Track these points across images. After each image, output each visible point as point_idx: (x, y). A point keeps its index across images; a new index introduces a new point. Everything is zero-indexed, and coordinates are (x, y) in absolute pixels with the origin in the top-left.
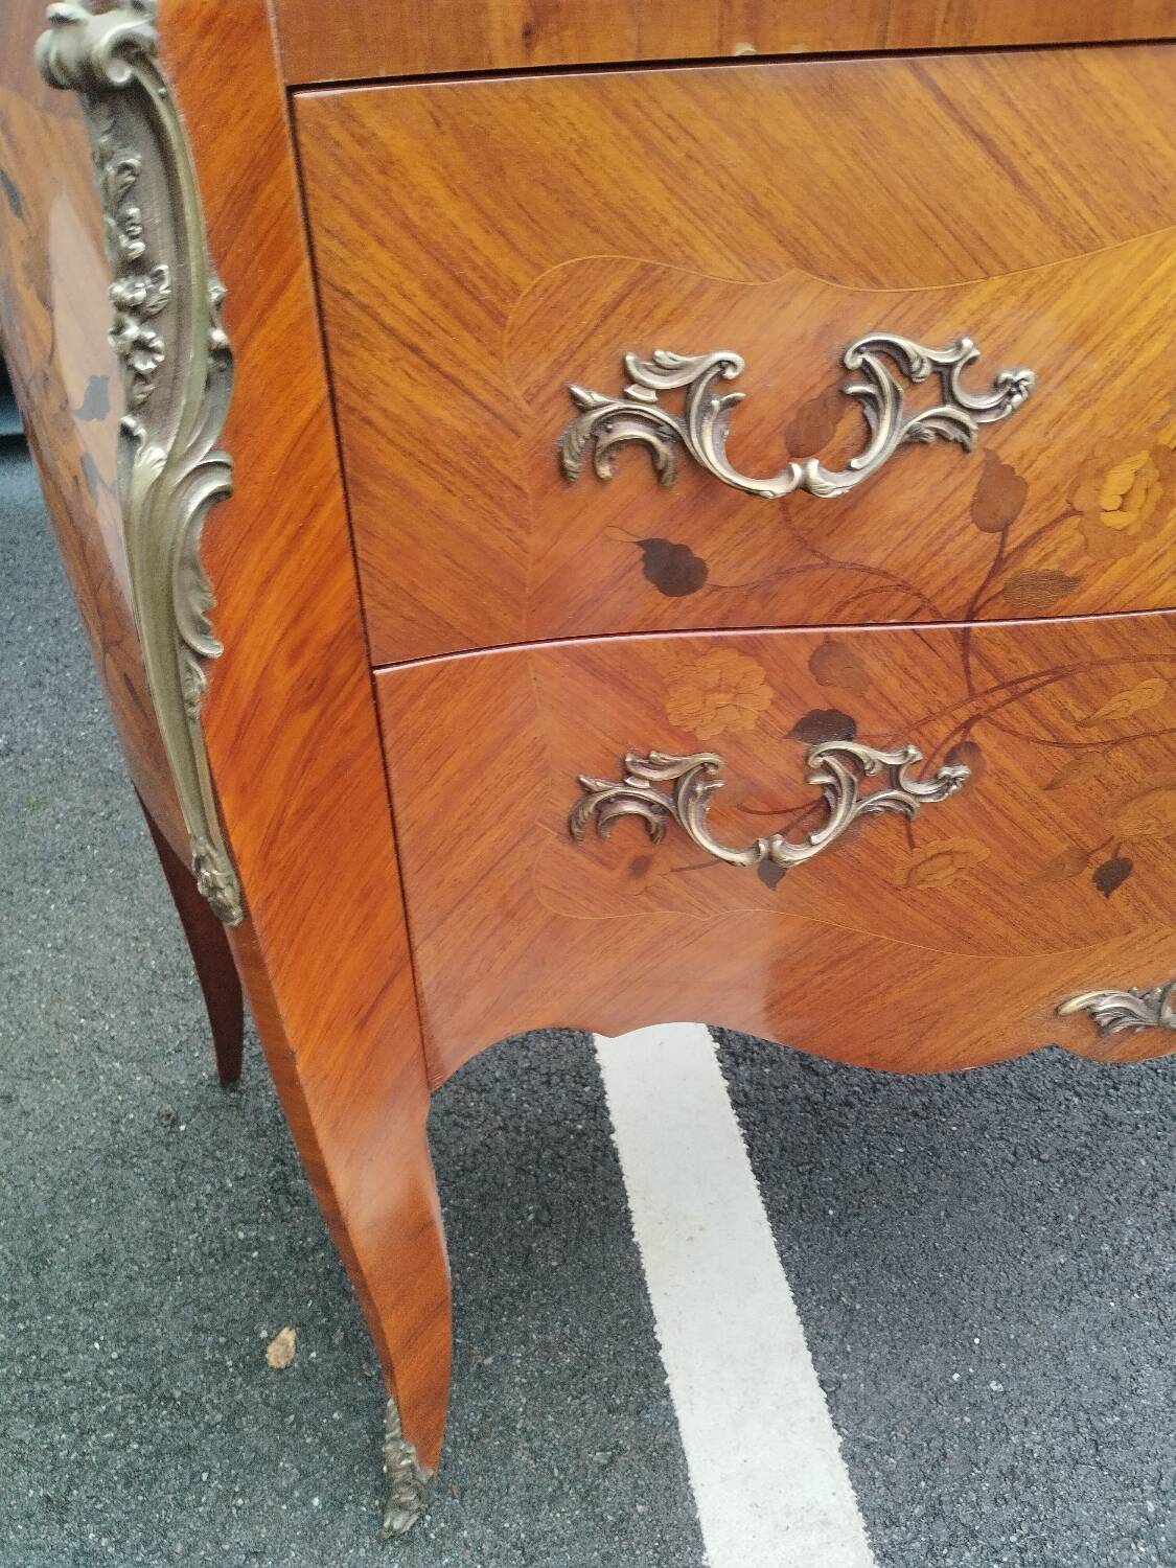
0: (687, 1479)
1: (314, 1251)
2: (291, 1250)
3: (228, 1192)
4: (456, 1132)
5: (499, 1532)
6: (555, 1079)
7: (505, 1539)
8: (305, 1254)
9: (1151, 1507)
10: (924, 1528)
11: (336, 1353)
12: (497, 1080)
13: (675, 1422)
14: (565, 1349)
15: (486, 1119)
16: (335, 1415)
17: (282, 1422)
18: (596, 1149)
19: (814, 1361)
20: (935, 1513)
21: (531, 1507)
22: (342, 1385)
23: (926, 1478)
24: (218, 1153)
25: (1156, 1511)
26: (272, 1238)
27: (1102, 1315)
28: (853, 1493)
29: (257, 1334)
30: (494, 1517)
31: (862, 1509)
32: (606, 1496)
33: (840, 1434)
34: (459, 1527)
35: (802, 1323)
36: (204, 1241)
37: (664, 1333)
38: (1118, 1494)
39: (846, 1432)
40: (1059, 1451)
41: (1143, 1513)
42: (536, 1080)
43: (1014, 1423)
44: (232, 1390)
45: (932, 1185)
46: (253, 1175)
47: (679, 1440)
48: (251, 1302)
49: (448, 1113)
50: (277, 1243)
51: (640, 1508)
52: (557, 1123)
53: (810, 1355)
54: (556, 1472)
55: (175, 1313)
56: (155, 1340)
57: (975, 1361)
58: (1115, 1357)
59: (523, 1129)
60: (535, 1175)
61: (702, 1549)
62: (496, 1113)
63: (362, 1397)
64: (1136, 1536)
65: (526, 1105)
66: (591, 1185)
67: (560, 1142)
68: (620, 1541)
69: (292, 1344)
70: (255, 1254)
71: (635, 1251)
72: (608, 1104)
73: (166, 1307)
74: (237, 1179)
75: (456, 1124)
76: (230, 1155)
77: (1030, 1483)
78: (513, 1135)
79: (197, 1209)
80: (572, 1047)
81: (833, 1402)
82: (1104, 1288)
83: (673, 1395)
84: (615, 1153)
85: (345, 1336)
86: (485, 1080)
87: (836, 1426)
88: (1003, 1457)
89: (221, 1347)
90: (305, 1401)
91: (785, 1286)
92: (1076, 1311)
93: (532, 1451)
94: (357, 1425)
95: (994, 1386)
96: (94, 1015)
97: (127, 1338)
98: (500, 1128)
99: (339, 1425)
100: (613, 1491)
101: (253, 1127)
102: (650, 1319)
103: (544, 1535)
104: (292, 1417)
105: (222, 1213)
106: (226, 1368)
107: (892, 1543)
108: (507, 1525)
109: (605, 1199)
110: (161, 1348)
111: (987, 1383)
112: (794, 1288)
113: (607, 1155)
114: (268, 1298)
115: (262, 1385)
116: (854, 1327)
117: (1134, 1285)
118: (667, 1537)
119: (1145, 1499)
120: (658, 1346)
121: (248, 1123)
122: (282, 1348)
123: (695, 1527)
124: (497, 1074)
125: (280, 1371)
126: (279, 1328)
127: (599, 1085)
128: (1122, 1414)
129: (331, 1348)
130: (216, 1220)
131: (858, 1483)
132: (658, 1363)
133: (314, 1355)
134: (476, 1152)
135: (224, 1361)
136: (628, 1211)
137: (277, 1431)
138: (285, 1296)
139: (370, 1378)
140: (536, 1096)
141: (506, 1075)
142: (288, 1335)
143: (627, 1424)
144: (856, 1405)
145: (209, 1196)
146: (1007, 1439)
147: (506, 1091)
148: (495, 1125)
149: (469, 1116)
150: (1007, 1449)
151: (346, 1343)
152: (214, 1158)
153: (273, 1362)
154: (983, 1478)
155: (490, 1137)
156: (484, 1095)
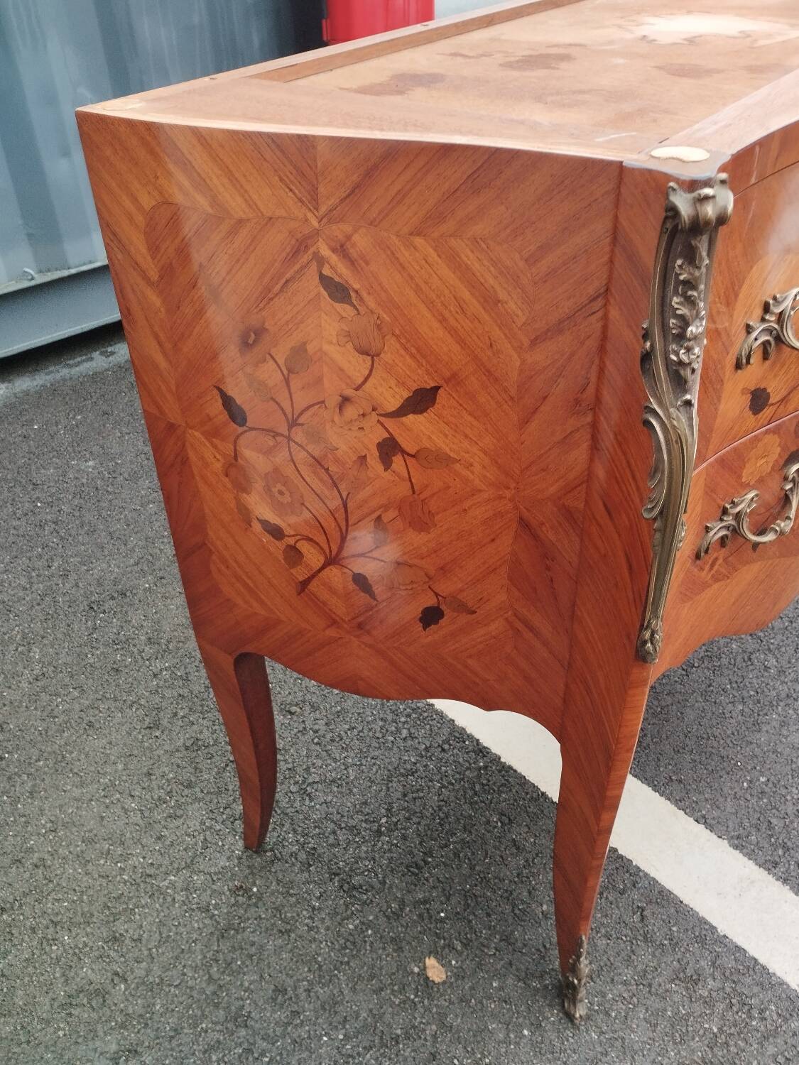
0: (681, 902)
1: (401, 910)
2: (388, 918)
3: (320, 909)
4: (418, 802)
5: (625, 983)
6: (446, 747)
7: (630, 984)
8: (397, 915)
10: (789, 858)
11: (465, 954)
12: (415, 763)
13: (654, 880)
15: (429, 787)
16: (494, 985)
17: (470, 1007)
18: (500, 771)
19: (686, 813)
21: (628, 962)
22: (483, 967)
23: (772, 836)
24: (291, 891)
26: (371, 918)
27: (774, 723)
28: (751, 861)
29: (412, 972)
30: (616, 978)
31: (760, 866)
32: (655, 933)
33: (724, 839)
34: (604, 995)
35: (666, 799)
36: (333, 943)
39: (725, 837)
42: (437, 752)
43: (784, 791)
44: (428, 1010)
45: (664, 704)
46: (325, 892)
47: (663, 886)
48: (392, 958)
49: (405, 795)
50: (377, 917)
51: (674, 929)
52: (468, 769)
53: (682, 812)
54: (624, 938)
55: (354, 990)
56: (357, 1014)
57: (746, 773)
59: (454, 781)
60: (481, 802)
61: (714, 928)
62: (431, 781)
63: (499, 967)
65: (443, 768)
66: (514, 791)
67: (479, 776)
68: (679, 949)
69: (437, 964)
70: (370, 932)
72: (485, 745)
73: (346, 992)
74: (319, 898)
75: (415, 799)
76: (299, 888)
78: (451, 787)
79: (310, 929)
80: (439, 725)
81: (710, 828)
82: (765, 711)
83: (642, 868)
84: (510, 768)
85: (461, 942)
86: (409, 767)
87: (720, 837)
89: (399, 992)
90: (472, 988)
91: (645, 787)
92: (764, 728)
94: (510, 981)
95: (763, 779)
96: (125, 857)
97: (339, 1023)
98: (440, 788)
99: (501, 988)
100: (656, 930)
101: (299, 865)
103: (645, 971)
104: (473, 1001)
105: (328, 922)
106: (413, 1001)
107: (783, 873)
108: (625, 978)
109: (527, 793)
110: (365, 1015)
111: (759, 780)
112: (649, 785)
113: (507, 770)
114: (400, 949)
115: (441, 996)
116: (689, 787)
117: (775, 703)
118: (697, 934)
121: (293, 864)
122: (435, 971)
123: (704, 921)
124: (413, 760)
125: (444, 983)
126: (422, 960)
127: (470, 737)
129: (460, 953)
130: (328, 929)
131: (750, 855)
132: (622, 857)
133: (453, 962)
134: (440, 808)
135: (409, 998)
136: (543, 794)
137: (472, 1013)
138: (408, 943)
139: (495, 954)
140: (444, 761)
141: (418, 758)
142: (431, 962)
143: (635, 895)
144: (718, 822)
145: (311, 918)
146: (787, 800)
147: (426, 766)
148: (437, 788)
149: (418, 791)
150: (789, 804)
151: (465, 945)
152: (291, 895)
153: (437, 980)
154: (792, 822)
155: (439, 795)
156: (416, 775)
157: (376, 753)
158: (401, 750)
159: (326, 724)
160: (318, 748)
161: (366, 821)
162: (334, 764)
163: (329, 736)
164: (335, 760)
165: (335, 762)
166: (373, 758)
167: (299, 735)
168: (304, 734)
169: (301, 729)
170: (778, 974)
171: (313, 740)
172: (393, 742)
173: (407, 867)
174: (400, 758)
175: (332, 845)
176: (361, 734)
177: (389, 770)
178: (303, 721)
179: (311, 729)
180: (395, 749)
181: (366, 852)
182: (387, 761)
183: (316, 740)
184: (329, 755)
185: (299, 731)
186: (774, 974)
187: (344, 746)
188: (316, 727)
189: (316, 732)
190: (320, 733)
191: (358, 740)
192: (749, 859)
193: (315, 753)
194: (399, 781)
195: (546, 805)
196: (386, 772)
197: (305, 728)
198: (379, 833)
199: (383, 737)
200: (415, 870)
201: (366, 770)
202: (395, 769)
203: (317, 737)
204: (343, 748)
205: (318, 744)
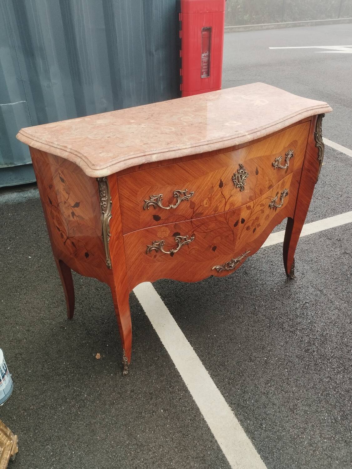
0: (170, 358)
1: (98, 342)
2: (94, 342)
3: (79, 336)
5: (143, 372)
10: (207, 356)
13: (167, 351)
14: (146, 346)
16: (111, 363)
20: (209, 353)
21: (148, 367)
22: (110, 359)
23: (207, 350)
25: (241, 346)
27: (230, 323)
29: (93, 355)
30: (142, 370)
31: (198, 355)
35: (184, 334)
36: (77, 344)
37: (162, 340)
38: (235, 345)
39: (194, 347)
40: (225, 342)
41: (239, 347)
43: (218, 340)
44: (91, 364)
45: (201, 310)
46: (82, 333)
47: (168, 354)
48: (90, 351)
50: (91, 342)
51: (164, 363)
53: (186, 338)
54: (150, 362)
55: (77, 355)
56: (75, 360)
57: (211, 333)
58: (232, 328)
61: (175, 366)
64: (238, 350)
67: (137, 317)
68: (162, 368)
69: (99, 355)
70: (88, 344)
71: (154, 330)
72: (143, 309)
74: (80, 334)
76: (76, 331)
77: (222, 347)
79: (74, 340)
80: (134, 302)
81: (191, 343)
82: (229, 319)
83: (166, 348)
84: (147, 316)
87: (192, 346)
88: (218, 345)
89: (87, 358)
90: (105, 362)
92: (225, 323)
93: (145, 360)
94: (115, 363)
95: (215, 336)
96: (39, 314)
97: (69, 361)
100: (160, 362)
101: (79, 326)
102: (159, 339)
103: (150, 370)
104: (103, 365)
105: (79, 340)
106: (89, 361)
107: (203, 359)
108: (144, 370)
109: (147, 323)
112: (182, 329)
113: (145, 317)
114: (93, 350)
115: (97, 362)
116: (192, 333)
117: (234, 318)
118: (169, 366)
119: (239, 345)
120: (162, 342)
122: (98, 356)
123: (174, 364)
125: (99, 359)
126: (96, 354)
127: (141, 307)
128: (234, 335)
129: (107, 354)
131: (197, 353)
132: (162, 344)
133: (104, 356)
137: (102, 367)
138: (95, 349)
142: (98, 354)
143: (160, 354)
144: (194, 343)
145: (76, 338)
146: (218, 342)
151: (109, 353)
152: (74, 332)
153: (97, 358)
154: (215, 348)
161: (101, 320)
165: (102, 304)
173: (105, 333)
175: (90, 323)
181: (97, 327)
184: (101, 302)
186: (183, 380)
188: (102, 295)
193: (98, 301)
198: (103, 323)
205: (100, 299)
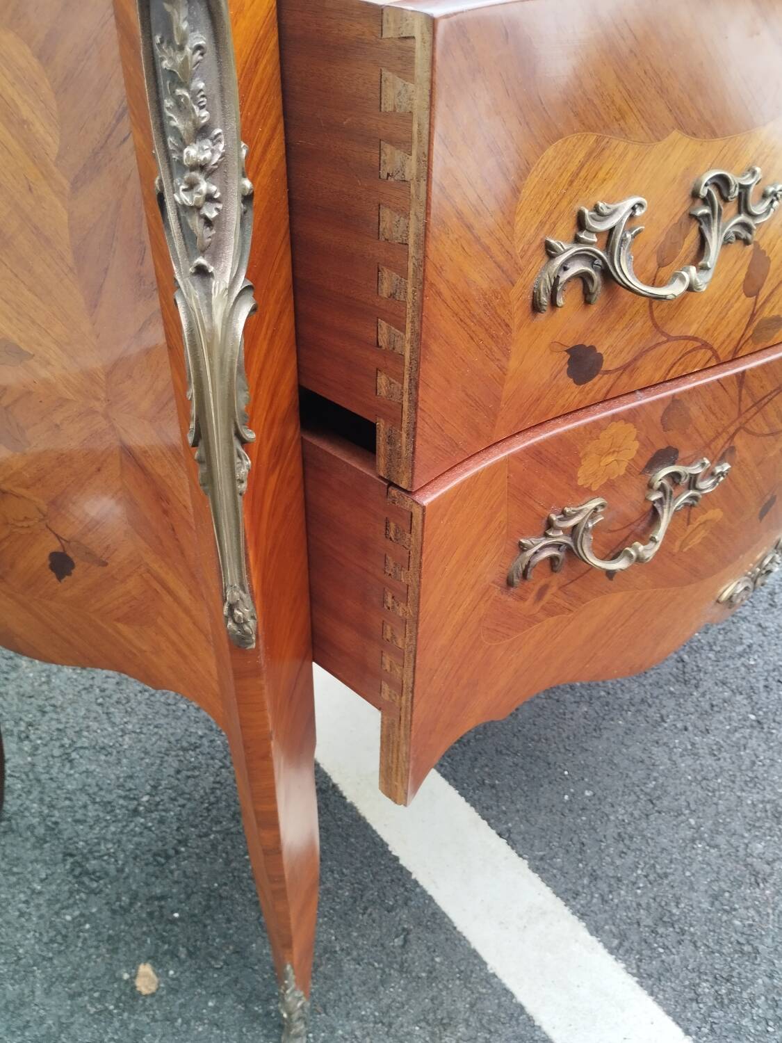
0: (455, 928)
1: (131, 904)
2: (114, 912)
3: (40, 893)
4: (191, 782)
5: (361, 1019)
7: (367, 1021)
8: (125, 910)
9: (692, 821)
10: (594, 889)
11: (187, 964)
12: (201, 737)
13: (431, 898)
14: (341, 888)
15: (208, 765)
16: (210, 1004)
17: (174, 1027)
19: (490, 824)
20: (594, 877)
21: (374, 992)
22: (204, 982)
23: (580, 861)
24: (15, 870)
25: (696, 822)
26: (94, 910)
27: (619, 731)
28: (549, 888)
29: (120, 979)
30: (352, 1012)
31: (558, 895)
32: (414, 963)
33: (524, 858)
34: (333, 1030)
35: (472, 806)
36: (41, 934)
37: (396, 849)
38: (675, 823)
39: (527, 856)
40: (636, 813)
41: (691, 827)
43: (607, 809)
44: (124, 1024)
46: (53, 873)
47: (438, 908)
48: (103, 960)
49: (178, 772)
50: (100, 911)
51: (438, 960)
53: (485, 822)
54: (376, 964)
55: (47, 992)
56: (42, 1020)
57: (571, 784)
58: (636, 751)
61: (485, 964)
62: (213, 758)
63: (222, 983)
64: (693, 841)
68: (437, 985)
69: (151, 973)
70: (87, 926)
71: (351, 808)
73: (38, 993)
74: (42, 881)
75: (188, 777)
76: (25, 867)
77: (631, 837)
79: (22, 914)
81: (512, 843)
82: (612, 716)
83: (421, 883)
85: (188, 949)
86: (193, 740)
87: (520, 856)
88: (612, 831)
89: (99, 1000)
90: (183, 1006)
91: (451, 789)
92: (606, 734)
93: (353, 959)
94: (229, 1002)
95: (588, 793)
97: (18, 1028)
98: (221, 767)
99: (216, 1009)
100: (416, 958)
101: (33, 840)
102: (384, 845)
103: (389, 1007)
104: (180, 1021)
105: (44, 910)
106: (110, 1012)
107: (582, 906)
108: (363, 1013)
110: (50, 1022)
111: (583, 793)
112: (456, 787)
114: (115, 951)
115: (146, 1010)
116: (501, 794)
117: (625, 707)
118: (462, 968)
119: (688, 819)
120: (396, 859)
121: (27, 839)
122: (146, 979)
123: (475, 954)
124: (200, 733)
125: (153, 995)
126: (135, 966)
128: (655, 779)
129: (181, 962)
130: (41, 917)
131: (549, 880)
132: (402, 868)
133: (171, 972)
134: (213, 790)
135: (106, 1009)
136: (334, 786)
137: (174, 1034)
138: (127, 943)
139: (221, 968)
141: (207, 731)
142: (145, 969)
143: (404, 914)
144: (524, 838)
145: (26, 902)
146: (609, 820)
147: (212, 741)
148: (217, 767)
149: (195, 768)
150: (611, 825)
151: (190, 954)
152: (14, 874)
153: (145, 991)
154: (608, 847)
155: (217, 775)
156: (198, 750)
157: (162, 721)
158: (190, 720)
159: (118, 683)
160: (99, 709)
161: (125, 798)
162: (110, 729)
163: (115, 697)
164: (113, 724)
165: (113, 727)
166: (156, 727)
167: (83, 692)
168: (89, 692)
169: (87, 686)
170: (545, 1028)
171: (97, 699)
172: (184, 710)
173: (155, 855)
174: (186, 730)
175: (77, 821)
176: (152, 699)
177: (170, 742)
178: (93, 678)
179: (98, 687)
180: (185, 718)
181: (114, 833)
182: (171, 731)
183: (100, 700)
184: (109, 718)
185: (85, 689)
186: (540, 1027)
187: (129, 710)
188: (105, 686)
189: (103, 690)
190: (107, 693)
191: (147, 704)
192: (548, 885)
193: (94, 715)
194: (177, 756)
195: (333, 798)
196: (166, 744)
197: (92, 686)
198: (135, 812)
199: (175, 704)
200: (162, 858)
201: (143, 740)
202: (177, 741)
203: (102, 697)
204: (127, 712)
205: (100, 704)
